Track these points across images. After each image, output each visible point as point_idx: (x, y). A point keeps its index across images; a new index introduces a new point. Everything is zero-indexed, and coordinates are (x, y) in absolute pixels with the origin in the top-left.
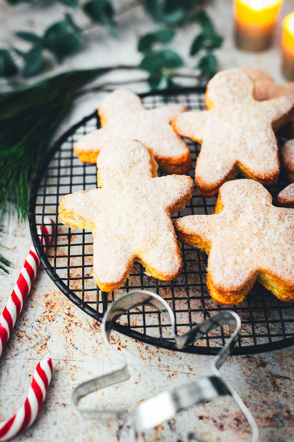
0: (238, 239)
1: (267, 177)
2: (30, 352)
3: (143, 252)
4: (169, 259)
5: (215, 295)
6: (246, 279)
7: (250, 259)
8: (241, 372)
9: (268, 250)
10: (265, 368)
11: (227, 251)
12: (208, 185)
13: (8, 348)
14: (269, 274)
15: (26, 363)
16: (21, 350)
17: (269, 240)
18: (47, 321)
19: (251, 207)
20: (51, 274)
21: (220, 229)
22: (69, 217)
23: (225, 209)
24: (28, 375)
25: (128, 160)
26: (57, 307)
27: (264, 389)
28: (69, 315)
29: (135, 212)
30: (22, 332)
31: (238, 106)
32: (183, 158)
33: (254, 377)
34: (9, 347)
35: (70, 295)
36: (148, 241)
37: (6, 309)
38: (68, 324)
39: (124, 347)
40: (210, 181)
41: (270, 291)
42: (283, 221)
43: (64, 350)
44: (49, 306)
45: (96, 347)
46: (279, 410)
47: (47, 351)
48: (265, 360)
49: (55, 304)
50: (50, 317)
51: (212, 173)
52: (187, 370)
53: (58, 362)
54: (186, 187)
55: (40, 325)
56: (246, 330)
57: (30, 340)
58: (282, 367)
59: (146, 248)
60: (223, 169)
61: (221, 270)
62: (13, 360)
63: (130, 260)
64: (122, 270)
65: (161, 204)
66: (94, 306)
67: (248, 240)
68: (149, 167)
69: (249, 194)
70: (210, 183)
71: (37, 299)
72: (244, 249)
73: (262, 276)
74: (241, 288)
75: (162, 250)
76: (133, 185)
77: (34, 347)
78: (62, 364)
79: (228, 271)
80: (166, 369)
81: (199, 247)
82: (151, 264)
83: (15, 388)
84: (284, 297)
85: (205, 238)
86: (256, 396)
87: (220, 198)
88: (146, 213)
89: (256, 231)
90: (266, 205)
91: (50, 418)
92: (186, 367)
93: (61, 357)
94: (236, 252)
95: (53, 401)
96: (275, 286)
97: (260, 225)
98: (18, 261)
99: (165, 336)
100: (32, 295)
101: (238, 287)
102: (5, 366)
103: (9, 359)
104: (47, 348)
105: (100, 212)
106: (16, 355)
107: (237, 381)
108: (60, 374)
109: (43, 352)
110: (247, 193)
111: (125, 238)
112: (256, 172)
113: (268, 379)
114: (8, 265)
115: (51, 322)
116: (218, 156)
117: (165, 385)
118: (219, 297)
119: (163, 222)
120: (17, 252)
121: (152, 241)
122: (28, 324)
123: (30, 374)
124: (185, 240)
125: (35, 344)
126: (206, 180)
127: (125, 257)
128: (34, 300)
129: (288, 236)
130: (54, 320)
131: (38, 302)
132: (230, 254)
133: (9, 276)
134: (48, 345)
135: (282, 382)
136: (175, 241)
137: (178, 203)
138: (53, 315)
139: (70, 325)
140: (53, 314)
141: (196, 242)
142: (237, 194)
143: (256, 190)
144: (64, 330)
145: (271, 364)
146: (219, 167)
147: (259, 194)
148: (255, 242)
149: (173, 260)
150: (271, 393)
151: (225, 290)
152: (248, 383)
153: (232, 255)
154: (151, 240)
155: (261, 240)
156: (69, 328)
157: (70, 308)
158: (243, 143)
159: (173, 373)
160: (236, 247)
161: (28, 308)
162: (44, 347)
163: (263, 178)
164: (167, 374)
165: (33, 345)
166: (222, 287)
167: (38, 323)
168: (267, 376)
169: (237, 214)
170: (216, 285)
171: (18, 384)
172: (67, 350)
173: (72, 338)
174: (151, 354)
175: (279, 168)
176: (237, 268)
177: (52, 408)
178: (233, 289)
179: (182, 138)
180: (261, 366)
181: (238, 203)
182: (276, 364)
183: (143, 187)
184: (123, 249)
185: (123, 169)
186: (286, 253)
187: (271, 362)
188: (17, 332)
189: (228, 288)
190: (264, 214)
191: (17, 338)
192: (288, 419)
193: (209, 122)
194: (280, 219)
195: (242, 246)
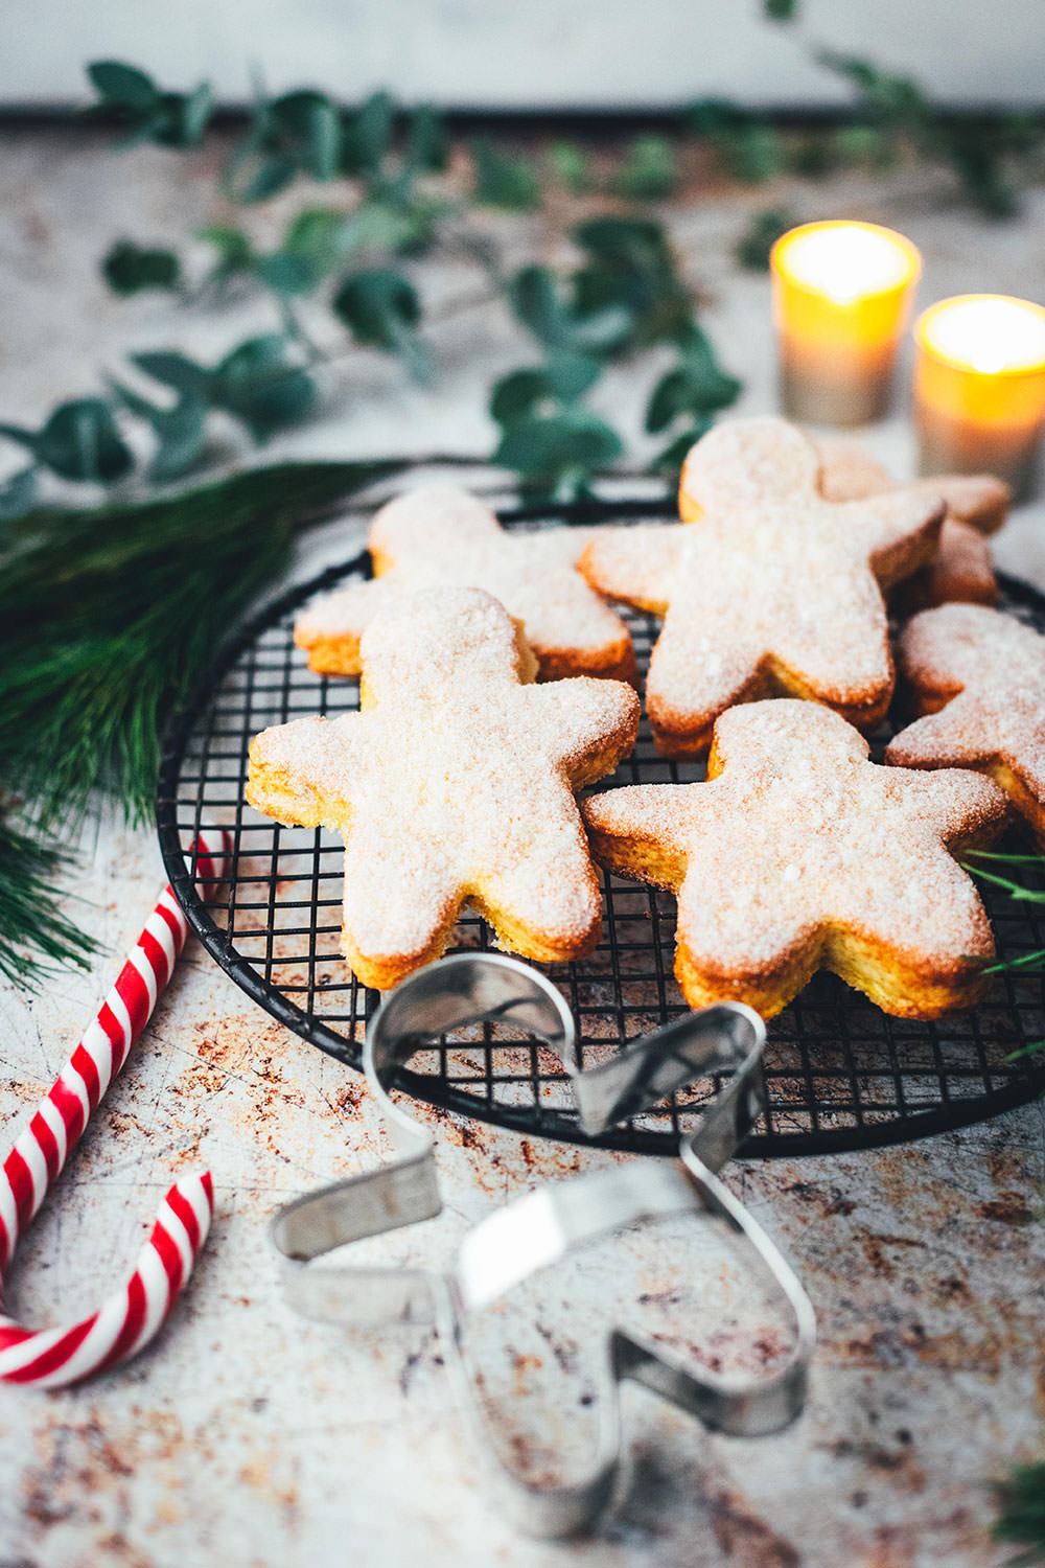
0: (766, 843)
1: (855, 698)
2: (149, 1167)
3: (489, 877)
4: (565, 892)
6: (786, 942)
7: (799, 893)
8: (779, 1226)
9: (852, 870)
10: (849, 1217)
11: (734, 873)
12: (683, 717)
13: (81, 1157)
14: (855, 933)
15: (135, 1195)
16: (121, 1163)
17: (856, 845)
18: (200, 1089)
19: (805, 764)
20: (216, 950)
21: (713, 817)
22: (276, 788)
23: (728, 769)
24: (140, 1226)
25: (450, 635)
26: (233, 1057)
27: (844, 1269)
28: (267, 1075)
29: (467, 769)
30: (126, 1116)
31: (773, 511)
32: (614, 651)
33: (814, 1239)
34: (85, 1155)
35: (272, 1000)
36: (505, 845)
37: (81, 1048)
38: (263, 1100)
40: (688, 705)
41: (862, 993)
42: (899, 799)
43: (250, 1163)
44: (209, 1054)
45: (346, 1157)
46: (889, 1325)
47: (198, 1161)
48: (851, 1198)
49: (227, 1047)
50: (210, 1082)
51: (694, 686)
53: (231, 1193)
54: (617, 708)
55: (181, 1099)
56: (794, 1121)
57: (149, 1138)
58: (902, 1217)
59: (496, 865)
60: (728, 673)
61: (715, 921)
62: (96, 1187)
63: (451, 897)
64: (427, 922)
65: (544, 749)
66: (341, 1028)
67: (795, 845)
68: (510, 655)
70: (690, 711)
71: (174, 1035)
72: (782, 867)
73: (836, 947)
74: (772, 968)
75: (543, 869)
76: (462, 700)
77: (160, 1155)
78: (243, 1199)
79: (736, 921)
81: (655, 879)
82: (511, 906)
83: (99, 1256)
84: (903, 1004)
85: (672, 844)
86: (820, 1286)
87: (716, 744)
88: (499, 771)
89: (817, 822)
90: (851, 759)
91: (197, 1336)
93: (240, 1181)
94: (759, 876)
96: (875, 976)
97: (831, 807)
98: (119, 938)
99: (547, 1102)
100: (158, 1022)
101: (764, 964)
102: (72, 1201)
103: (84, 1184)
104: (198, 1158)
105: (366, 769)
106: (106, 1175)
108: (234, 1223)
109: (186, 1165)
110: (794, 730)
111: (438, 839)
112: (823, 682)
113: (858, 1246)
114: (89, 950)
115: (213, 1092)
116: (713, 639)
119: (549, 796)
120: (116, 916)
121: (514, 845)
122: (144, 1096)
123: (146, 1222)
124: (612, 860)
125: (163, 1147)
126: (678, 704)
127: (436, 889)
128: (164, 1037)
129: (912, 836)
130: (221, 1089)
131: (177, 1042)
132: (742, 880)
133: (92, 976)
134: (201, 1150)
135: (901, 1253)
136: (583, 848)
137: (592, 754)
139: (269, 1101)
140: (219, 1074)
141: (647, 862)
142: (766, 732)
143: (822, 725)
144: (250, 1113)
145: (867, 1206)
146: (715, 668)
147: (830, 734)
148: (815, 848)
149: (575, 898)
150: (866, 1282)
151: (726, 973)
152: (797, 1254)
153: (747, 882)
154: (512, 843)
155: (832, 845)
156: (264, 1108)
157: (270, 1059)
158: (785, 607)
160: (760, 861)
161: (146, 1057)
162: (190, 1154)
163: (844, 699)
165: (157, 1149)
166: (718, 962)
167: (176, 1094)
168: (856, 1238)
169: (764, 780)
170: (698, 959)
172: (259, 1163)
173: (273, 1132)
174: (510, 1177)
175: (890, 674)
176: (762, 915)
177: (208, 1309)
178: (748, 969)
179: (611, 600)
180: (837, 1211)
181: (768, 751)
182: (881, 1206)
183: (494, 705)
184: (430, 866)
185: (436, 657)
186: (906, 878)
187: (868, 1203)
188: (109, 1117)
189: (735, 965)
190: (842, 780)
191: (110, 1132)
192: (916, 1346)
193: (687, 553)
194: (891, 793)
195: (777, 859)
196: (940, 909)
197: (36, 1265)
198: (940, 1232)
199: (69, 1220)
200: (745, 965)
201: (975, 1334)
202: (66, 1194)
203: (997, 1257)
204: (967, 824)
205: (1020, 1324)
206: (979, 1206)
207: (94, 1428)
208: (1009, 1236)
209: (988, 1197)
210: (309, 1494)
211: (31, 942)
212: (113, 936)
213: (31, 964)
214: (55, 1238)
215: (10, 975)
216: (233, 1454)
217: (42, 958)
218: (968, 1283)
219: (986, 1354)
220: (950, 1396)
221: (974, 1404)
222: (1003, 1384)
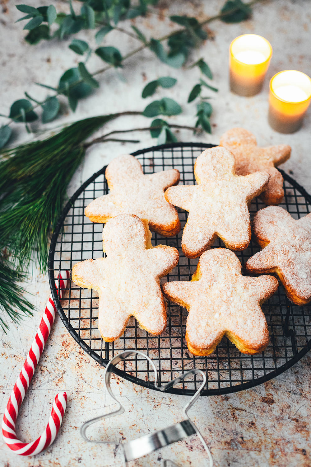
0: (211, 305)
1: (239, 247)
2: (50, 384)
4: (157, 320)
5: (190, 348)
6: (214, 338)
7: (219, 322)
8: (209, 405)
9: (233, 315)
10: (228, 402)
11: (202, 315)
12: (191, 252)
13: (33, 380)
14: (233, 334)
15: (47, 393)
16: (43, 382)
17: (235, 306)
18: (63, 358)
19: (223, 277)
20: (66, 324)
21: (197, 295)
22: (80, 280)
23: (202, 278)
25: (127, 235)
26: (71, 346)
27: (225, 418)
28: (80, 353)
29: (131, 280)
30: (44, 367)
31: (220, 182)
32: (173, 225)
33: (218, 409)
35: (80, 343)
36: (141, 304)
37: (31, 349)
38: (79, 361)
39: (122, 381)
40: (193, 249)
41: (234, 345)
42: (248, 289)
43: (76, 383)
44: (65, 345)
45: (101, 381)
46: (235, 436)
47: (63, 383)
49: (69, 343)
50: (66, 355)
51: (195, 243)
52: (168, 402)
53: (71, 392)
54: (173, 258)
55: (58, 361)
57: (50, 374)
58: (241, 401)
59: (139, 310)
61: (196, 331)
62: (38, 390)
63: (127, 319)
64: (120, 327)
65: (152, 273)
66: (98, 353)
67: (218, 306)
68: (144, 240)
69: (223, 265)
70: (193, 251)
71: (56, 339)
72: (215, 313)
73: (228, 334)
74: (210, 346)
75: (151, 312)
76: (130, 257)
77: (53, 380)
78: (75, 394)
79: (201, 331)
80: (152, 400)
81: (181, 305)
82: (142, 323)
83: (39, 413)
84: (244, 350)
85: (186, 301)
86: (219, 424)
87: (200, 266)
88: (140, 281)
89: (225, 298)
90: (236, 275)
91: (65, 438)
92: (168, 399)
93: (74, 389)
94: (208, 316)
95: (68, 425)
97: (229, 294)
98: (40, 305)
100: (51, 335)
101: (208, 345)
102: (32, 395)
103: (34, 389)
104: (63, 381)
105: (104, 279)
106: (40, 387)
107: (206, 412)
108: (73, 402)
109: (60, 384)
110: (221, 263)
111: (123, 302)
112: (230, 242)
113: (229, 411)
114: (32, 309)
115: (66, 359)
116: (201, 228)
117: (152, 413)
118: (194, 351)
119: (153, 288)
120: (39, 296)
121: (144, 305)
122: (49, 360)
123: (50, 402)
124: (170, 300)
125: (54, 377)
126: (190, 248)
127: (123, 317)
128: (53, 339)
129: (250, 303)
130: (68, 357)
131: (57, 341)
132: (204, 317)
133: (33, 318)
134: (64, 378)
135: (240, 413)
136: (162, 305)
137: (165, 271)
138: (68, 353)
139: (81, 362)
142: (213, 265)
143: (229, 260)
144: (76, 366)
145: (233, 398)
146: (200, 238)
147: (231, 264)
148: (224, 308)
149: (159, 321)
150: (230, 422)
151: (198, 347)
152: (214, 413)
153: (205, 318)
155: (228, 306)
156: (79, 364)
158: (221, 217)
159: (158, 404)
160: (209, 311)
161: (49, 347)
162: (61, 380)
163: (236, 247)
164: (153, 404)
165: (52, 378)
166: (196, 345)
167: (56, 359)
168: (229, 408)
169: (212, 283)
170: (191, 343)
171: (41, 410)
172: (78, 383)
173: (82, 372)
175: (249, 239)
176: (208, 329)
177: (67, 430)
178: (204, 347)
180: (225, 400)
181: (213, 273)
182: (236, 398)
183: (139, 258)
184: (121, 310)
185: (123, 243)
186: (247, 317)
187: (233, 397)
188: (40, 367)
189: (200, 346)
190: (233, 283)
191: (40, 372)
192: (241, 443)
193: (195, 196)
194: (246, 287)
195: (213, 311)
196: (255, 328)
197: (23, 416)
198: (250, 406)
199: (31, 401)
200: (203, 346)
201: (256, 439)
202: (30, 393)
203: (264, 414)
204: (265, 296)
205: (268, 436)
206: (261, 398)
208: (268, 408)
209: (263, 395)
211: (17, 306)
212: (39, 304)
213: (17, 313)
214: (28, 407)
215: (12, 318)
217: (20, 311)
218: (256, 423)
219: (258, 446)
220: (248, 458)
221: (254, 461)
222: (262, 455)
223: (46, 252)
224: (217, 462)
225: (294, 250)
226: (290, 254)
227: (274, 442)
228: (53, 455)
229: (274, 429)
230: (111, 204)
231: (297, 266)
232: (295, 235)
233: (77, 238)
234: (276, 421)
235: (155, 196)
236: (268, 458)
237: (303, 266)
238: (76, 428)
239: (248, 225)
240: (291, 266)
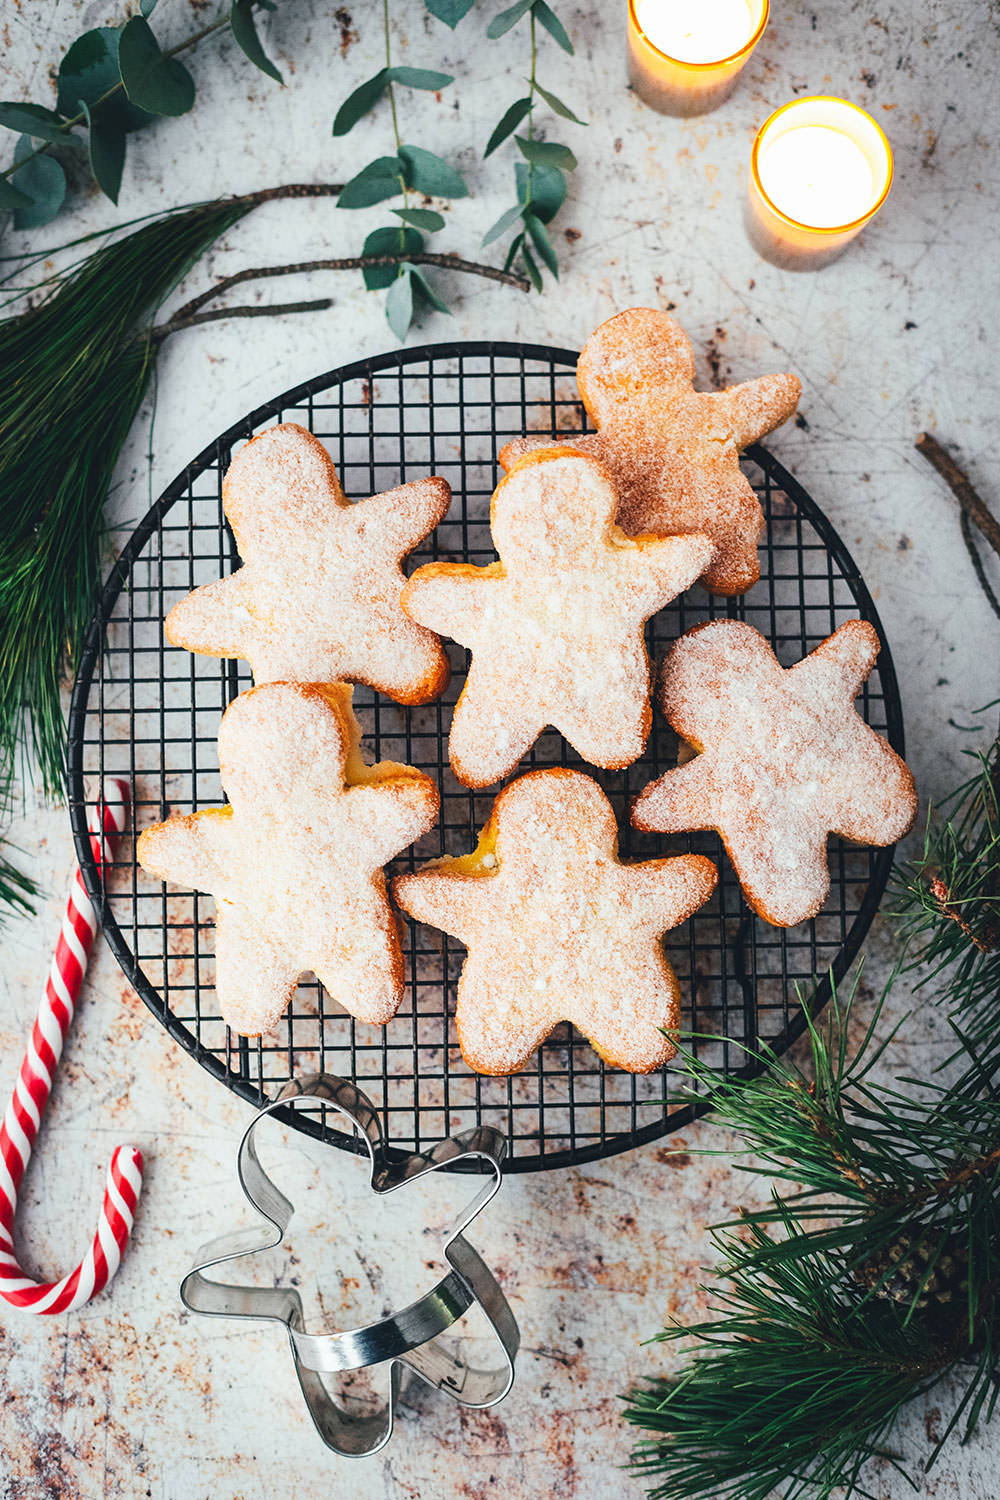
0: (524, 954)
2: (97, 1113)
7: (544, 1001)
9: (584, 984)
11: (498, 982)
15: (90, 1139)
16: (78, 1109)
17: (589, 960)
18: (126, 1038)
19: (561, 872)
20: (128, 968)
21: (487, 923)
23: (503, 875)
24: (96, 1167)
25: (289, 756)
27: (559, 1207)
29: (303, 884)
30: (77, 1064)
31: (564, 576)
32: (426, 686)
36: (333, 951)
42: (629, 905)
43: (165, 1110)
44: (129, 1001)
46: (582, 1254)
50: (133, 1029)
51: (486, 756)
53: (153, 1137)
55: (114, 1048)
57: (94, 1086)
61: (482, 1025)
62: (64, 1131)
63: (291, 983)
64: (277, 1008)
65: (362, 865)
66: (222, 1058)
67: (545, 958)
68: (337, 766)
69: (563, 833)
70: (481, 777)
71: (103, 984)
72: (534, 978)
75: (359, 972)
76: (299, 820)
77: (104, 1101)
78: (163, 1142)
79: (496, 1027)
83: (71, 1193)
86: (541, 1221)
89: (564, 936)
90: (598, 863)
91: (143, 1257)
93: (160, 1127)
94: (517, 986)
95: (147, 1225)
97: (576, 924)
98: (52, 882)
101: (513, 1065)
102: (49, 1144)
103: (55, 1129)
104: (130, 1105)
106: (68, 1121)
108: (158, 1163)
109: (122, 1115)
110: (557, 829)
111: (283, 941)
113: (569, 1186)
114: (32, 891)
115: (135, 1040)
116: (504, 714)
120: (48, 852)
121: (339, 951)
122: (87, 1044)
123: (99, 1163)
125: (105, 1094)
126: (473, 769)
127: (282, 982)
128: (96, 983)
129: (633, 947)
130: (141, 1037)
131: (106, 991)
132: (504, 989)
133: (37, 919)
134: (131, 1098)
135: (596, 1193)
139: (175, 1049)
140: (138, 1022)
142: (535, 836)
143: (581, 815)
144: (162, 1061)
146: (502, 743)
148: (558, 965)
150: (571, 1217)
152: (529, 1193)
153: (507, 992)
154: (337, 949)
155: (573, 959)
156: (173, 1057)
158: (564, 685)
160: (518, 974)
162: (124, 1101)
165: (100, 1096)
167: (109, 1043)
168: (569, 1179)
169: (529, 889)
170: (468, 1055)
171: (77, 1186)
172: (171, 1110)
176: (516, 1021)
181: (534, 859)
183: (323, 823)
184: (277, 964)
185: (277, 780)
186: (622, 990)
188: (65, 1066)
190: (587, 889)
191: (68, 1080)
192: (596, 1272)
193: (489, 612)
194: (624, 900)
195: (530, 971)
196: (642, 1022)
197: (32, 1203)
198: (626, 1174)
199: (48, 1160)
200: (500, 1066)
201: (636, 1263)
203: (662, 1196)
204: (677, 923)
205: (665, 1254)
206: (656, 1152)
207: (83, 1335)
208: (671, 1177)
209: (663, 1142)
210: (218, 1384)
212: (48, 875)
214: (40, 1176)
216: (170, 1356)
218: (637, 1219)
219: (640, 1279)
220: (612, 1312)
221: (626, 1318)
222: (647, 1304)
223: (59, 735)
224: (532, 1320)
225: (769, 781)
226: (757, 795)
227: (682, 1269)
228: (115, 1306)
229: (683, 1234)
230: (241, 613)
231: (773, 831)
232: (778, 733)
233: (147, 695)
234: (689, 1214)
235: (374, 592)
236: (661, 1311)
237: (792, 829)
238: (170, 1233)
239: (641, 703)
240: (758, 832)
